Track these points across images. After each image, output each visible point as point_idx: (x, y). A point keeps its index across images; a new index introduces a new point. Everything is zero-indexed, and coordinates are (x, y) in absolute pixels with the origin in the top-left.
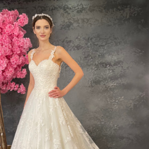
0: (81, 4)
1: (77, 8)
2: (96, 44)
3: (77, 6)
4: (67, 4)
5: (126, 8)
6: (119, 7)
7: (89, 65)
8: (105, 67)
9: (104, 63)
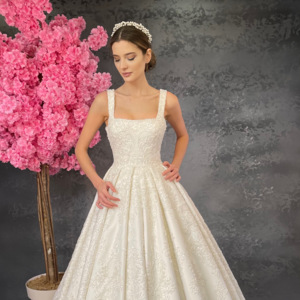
0: (201, 8)
1: (193, 15)
2: (226, 85)
3: (194, 12)
4: (173, 7)
5: (286, 19)
6: (272, 17)
7: (211, 126)
8: (242, 130)
9: (240, 123)
